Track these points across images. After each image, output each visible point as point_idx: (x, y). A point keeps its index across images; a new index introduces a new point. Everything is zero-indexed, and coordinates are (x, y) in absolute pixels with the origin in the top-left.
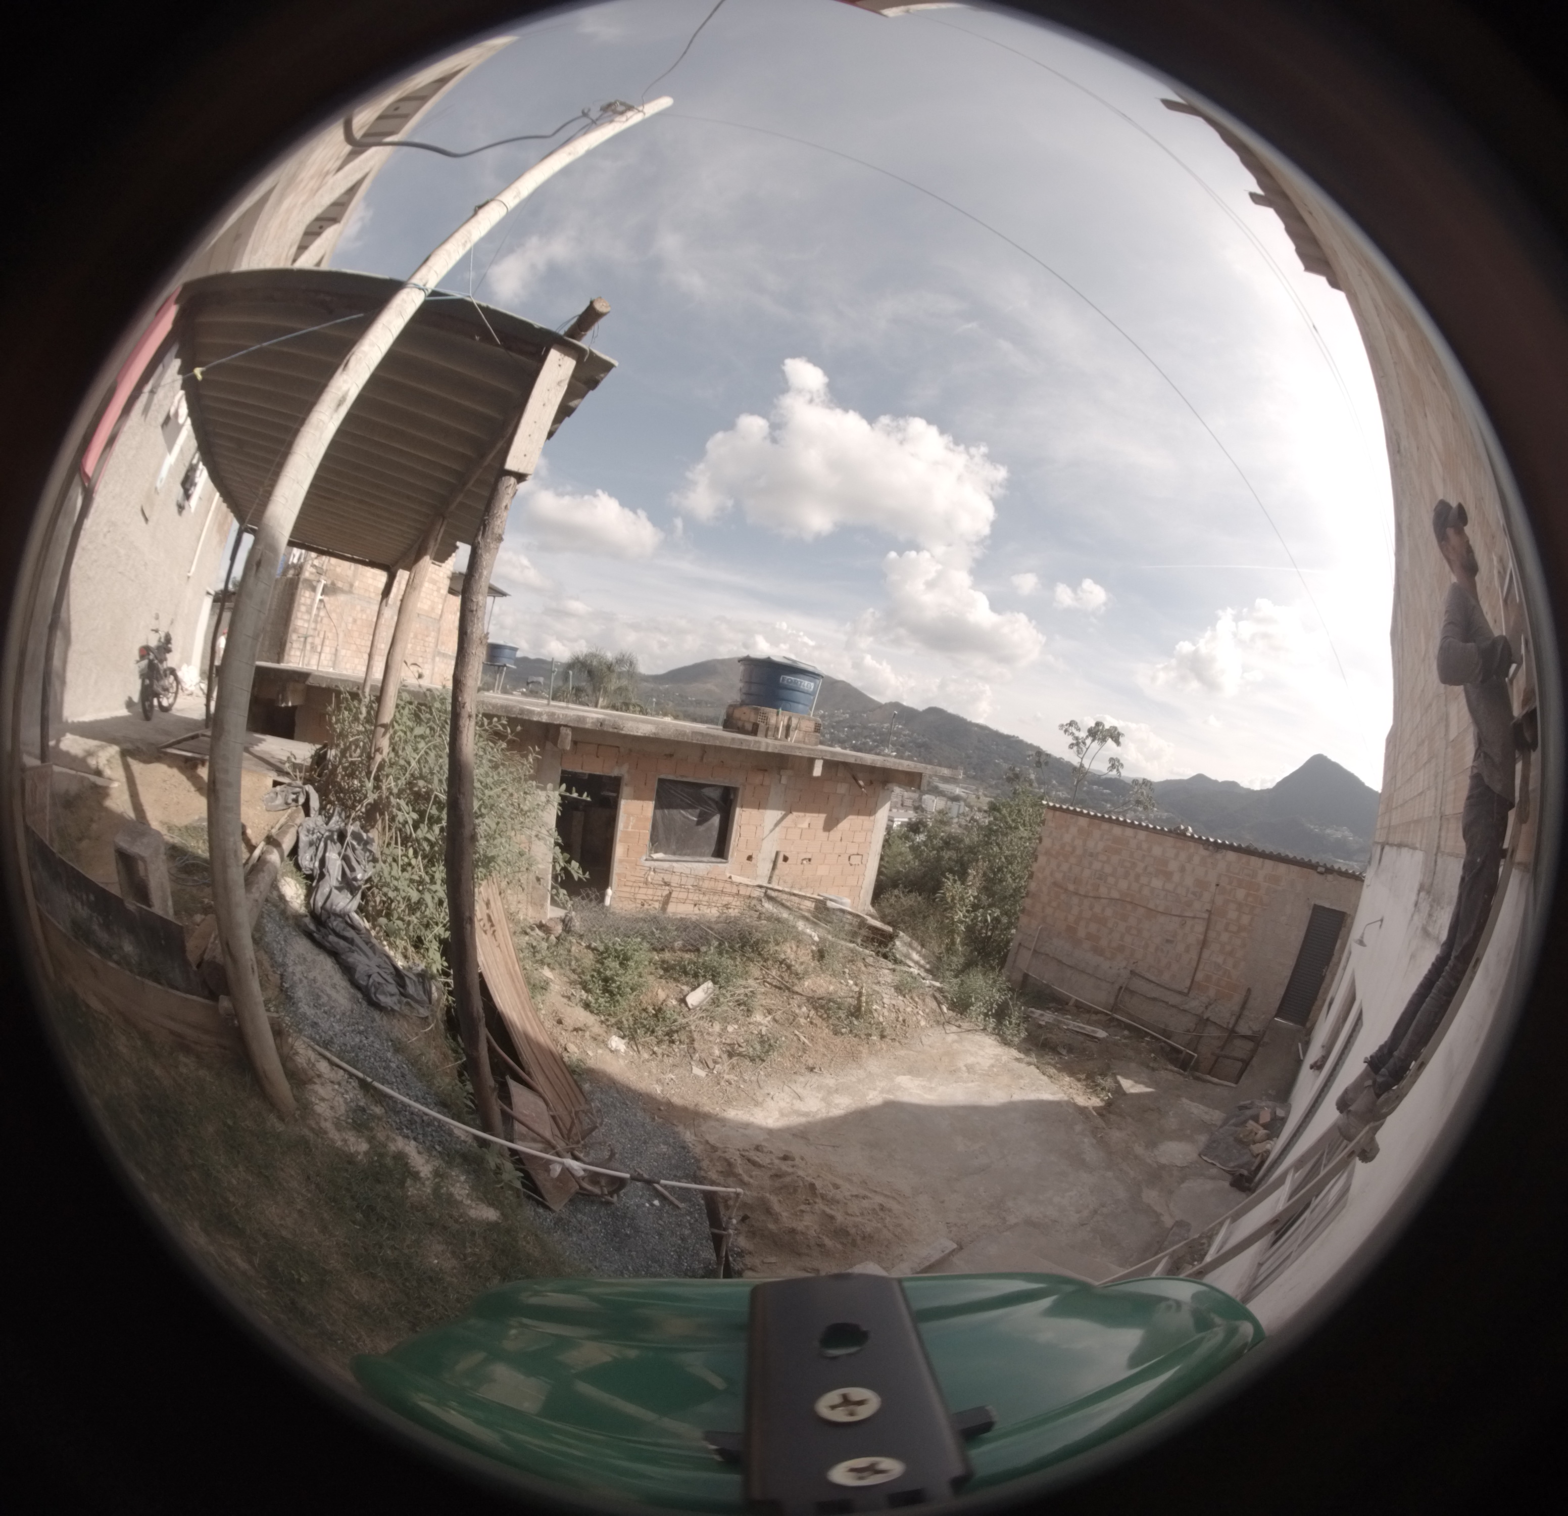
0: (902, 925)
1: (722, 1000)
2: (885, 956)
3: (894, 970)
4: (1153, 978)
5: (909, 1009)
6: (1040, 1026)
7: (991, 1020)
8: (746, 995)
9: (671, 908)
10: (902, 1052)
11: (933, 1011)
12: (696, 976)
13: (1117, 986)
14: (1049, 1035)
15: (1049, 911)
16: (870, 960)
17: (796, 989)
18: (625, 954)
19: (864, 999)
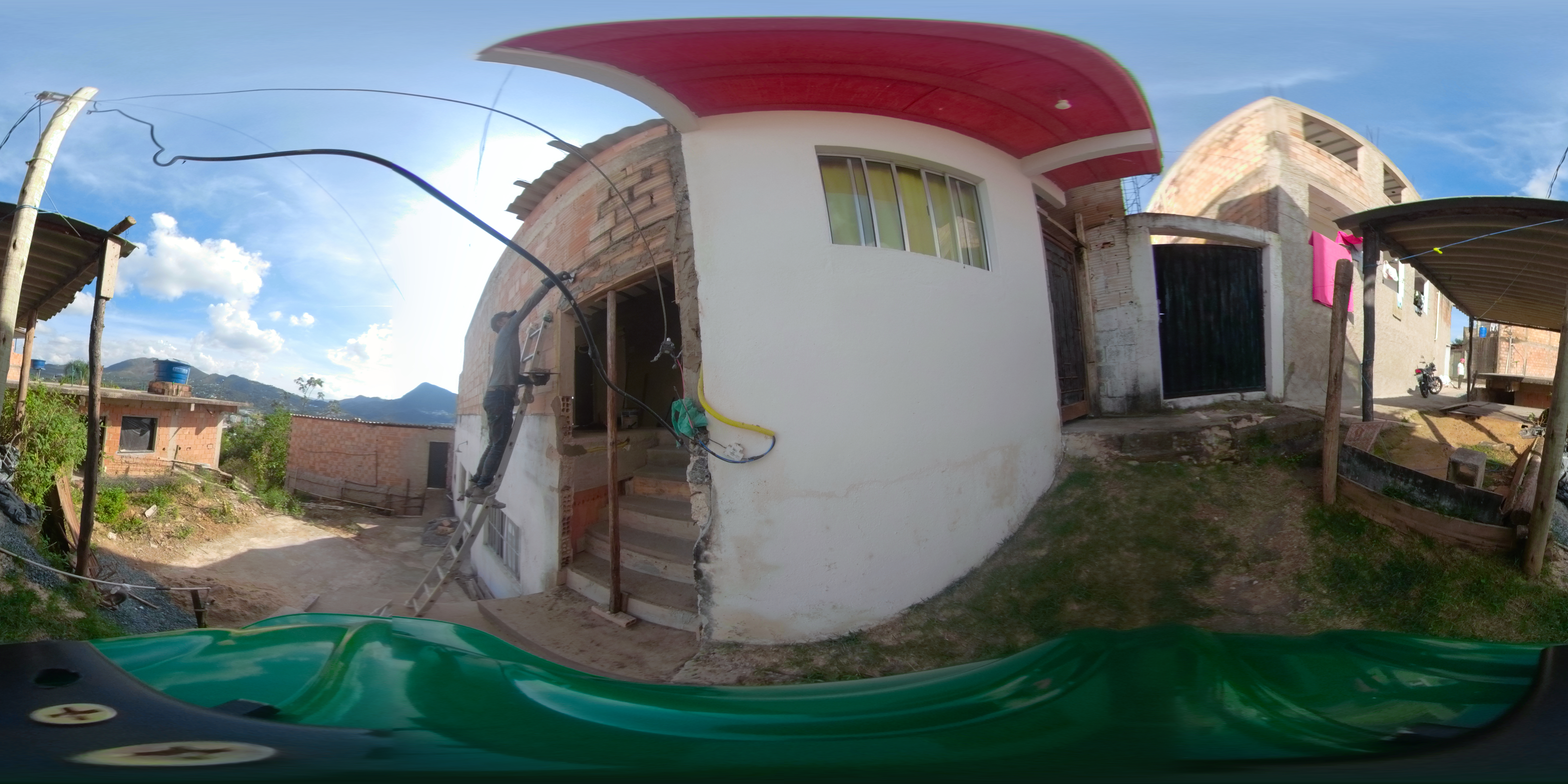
0: (236, 473)
1: (162, 512)
2: (231, 488)
3: (236, 493)
4: (356, 482)
5: (247, 509)
6: (310, 510)
7: (287, 509)
8: (172, 510)
9: (129, 474)
10: (249, 528)
11: (258, 509)
12: (149, 503)
13: (340, 488)
14: (316, 512)
15: (300, 460)
16: (224, 490)
17: (194, 505)
18: (114, 495)
19: (226, 506)
